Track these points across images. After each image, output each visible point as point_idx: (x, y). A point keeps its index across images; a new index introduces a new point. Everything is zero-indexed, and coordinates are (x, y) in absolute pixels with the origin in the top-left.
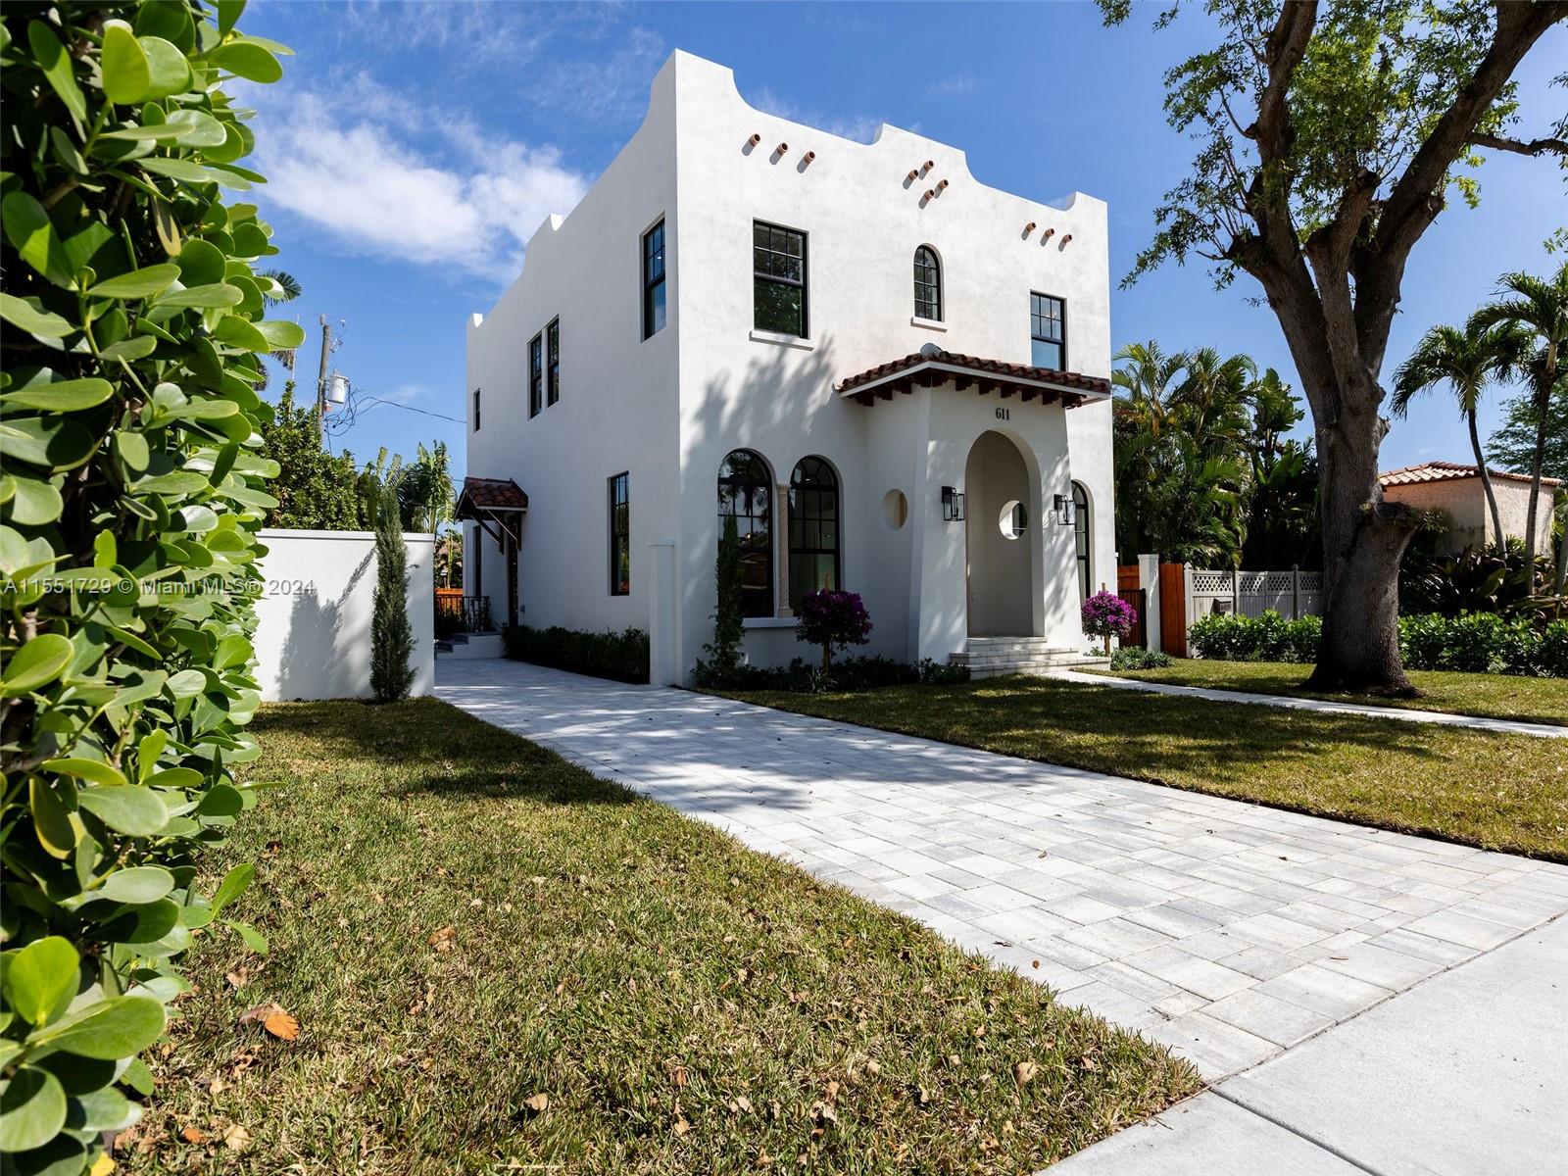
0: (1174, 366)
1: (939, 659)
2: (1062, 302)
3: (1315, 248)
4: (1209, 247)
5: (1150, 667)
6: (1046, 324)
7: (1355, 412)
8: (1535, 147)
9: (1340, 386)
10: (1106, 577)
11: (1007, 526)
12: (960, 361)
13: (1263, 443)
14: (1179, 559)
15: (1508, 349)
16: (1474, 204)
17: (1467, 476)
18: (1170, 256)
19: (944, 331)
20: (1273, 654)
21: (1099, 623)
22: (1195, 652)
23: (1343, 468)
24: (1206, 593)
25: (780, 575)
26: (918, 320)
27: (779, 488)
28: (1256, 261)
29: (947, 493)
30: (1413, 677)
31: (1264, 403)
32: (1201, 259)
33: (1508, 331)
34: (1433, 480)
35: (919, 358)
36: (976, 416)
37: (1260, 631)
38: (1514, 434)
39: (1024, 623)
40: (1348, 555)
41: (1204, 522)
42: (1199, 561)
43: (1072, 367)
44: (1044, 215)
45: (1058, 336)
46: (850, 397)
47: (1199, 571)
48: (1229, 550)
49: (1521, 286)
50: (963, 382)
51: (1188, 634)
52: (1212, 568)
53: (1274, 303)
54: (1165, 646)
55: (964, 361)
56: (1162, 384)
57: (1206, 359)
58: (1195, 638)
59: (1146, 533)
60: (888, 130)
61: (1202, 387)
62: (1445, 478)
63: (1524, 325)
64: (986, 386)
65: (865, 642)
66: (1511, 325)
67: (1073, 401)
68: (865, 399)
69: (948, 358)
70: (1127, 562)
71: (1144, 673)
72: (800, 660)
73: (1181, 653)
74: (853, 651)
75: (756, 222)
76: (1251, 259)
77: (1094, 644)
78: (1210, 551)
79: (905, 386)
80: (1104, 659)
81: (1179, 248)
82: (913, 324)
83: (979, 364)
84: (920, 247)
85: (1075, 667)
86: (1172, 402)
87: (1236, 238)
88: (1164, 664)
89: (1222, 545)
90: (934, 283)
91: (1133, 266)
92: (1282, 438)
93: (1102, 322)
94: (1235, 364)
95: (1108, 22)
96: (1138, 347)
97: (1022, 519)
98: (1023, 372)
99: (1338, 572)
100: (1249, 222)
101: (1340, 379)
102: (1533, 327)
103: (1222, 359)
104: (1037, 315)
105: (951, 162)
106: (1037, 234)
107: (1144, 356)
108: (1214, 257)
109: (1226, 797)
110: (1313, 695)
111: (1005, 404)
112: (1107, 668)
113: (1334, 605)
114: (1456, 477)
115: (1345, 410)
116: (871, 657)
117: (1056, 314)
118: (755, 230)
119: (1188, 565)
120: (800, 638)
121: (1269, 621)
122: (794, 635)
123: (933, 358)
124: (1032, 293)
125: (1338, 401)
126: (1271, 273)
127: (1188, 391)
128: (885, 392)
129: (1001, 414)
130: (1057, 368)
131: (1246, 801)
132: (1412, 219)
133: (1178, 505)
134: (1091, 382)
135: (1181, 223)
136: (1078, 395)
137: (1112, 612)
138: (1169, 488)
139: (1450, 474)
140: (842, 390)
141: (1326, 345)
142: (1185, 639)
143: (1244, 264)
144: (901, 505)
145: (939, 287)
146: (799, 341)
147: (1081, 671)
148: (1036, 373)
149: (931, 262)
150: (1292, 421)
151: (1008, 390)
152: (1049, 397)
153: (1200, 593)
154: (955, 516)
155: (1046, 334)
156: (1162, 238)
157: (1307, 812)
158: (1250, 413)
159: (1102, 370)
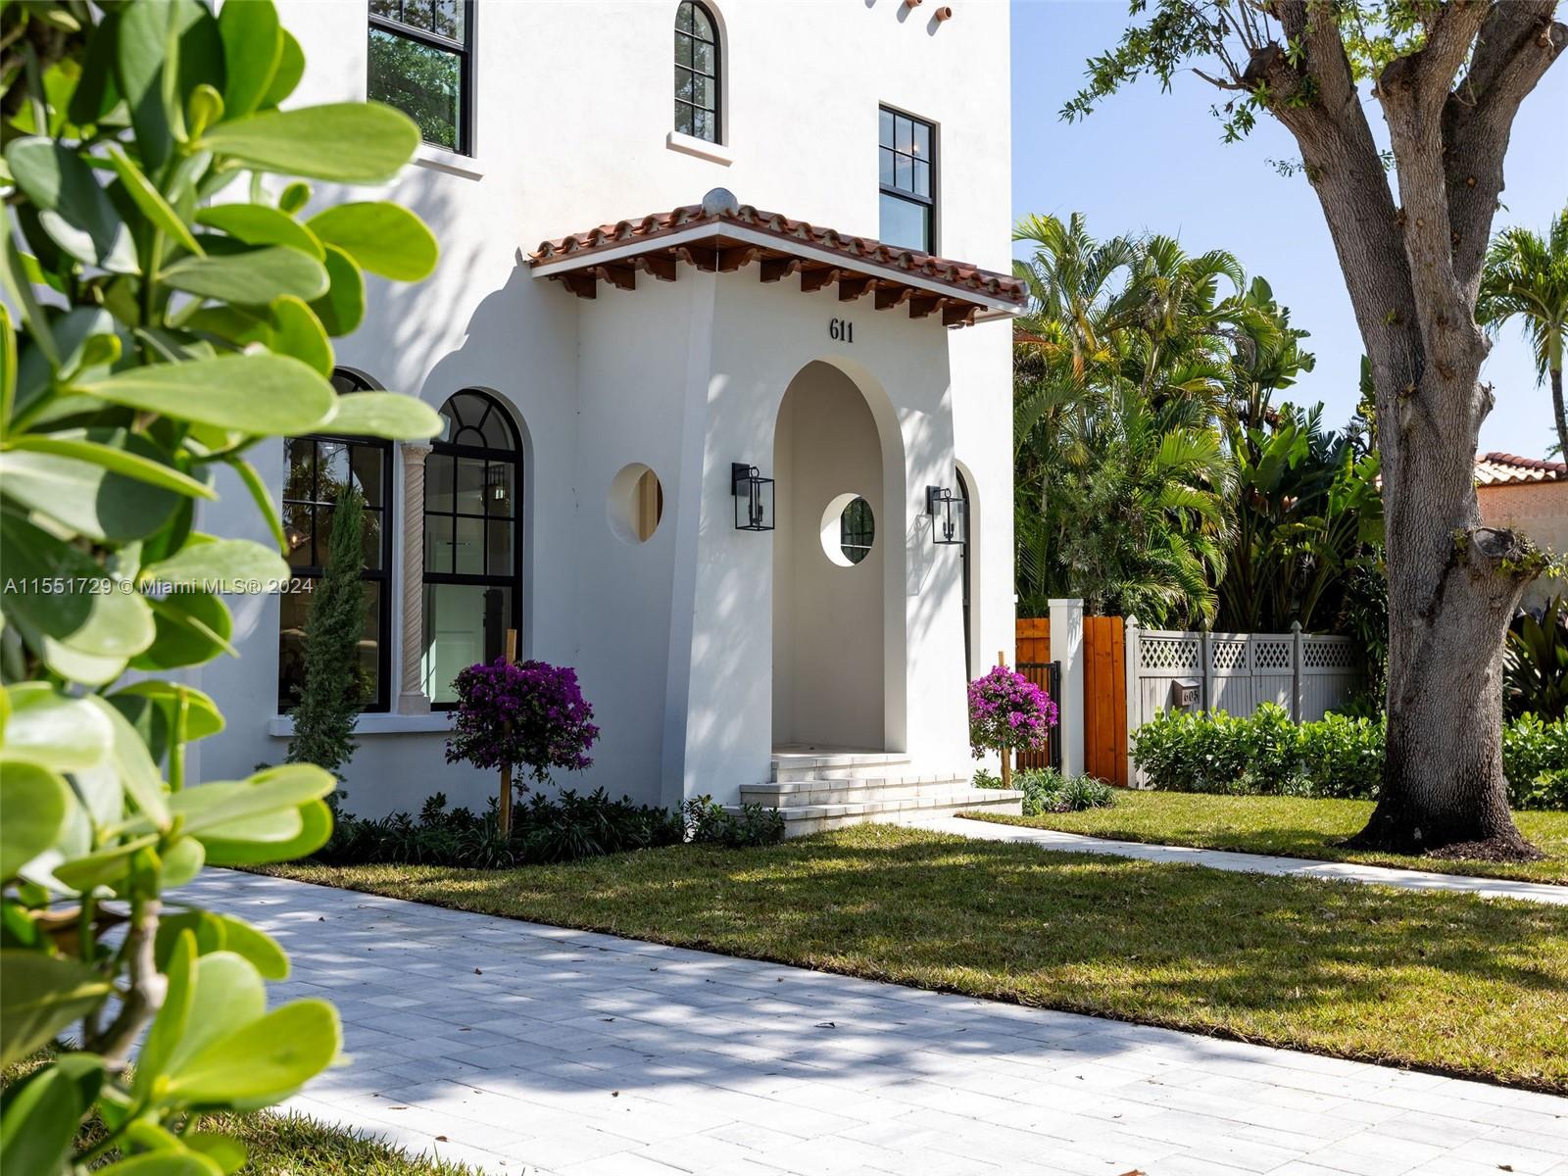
0: (1109, 259)
1: (723, 798)
2: (933, 128)
3: (1393, 91)
4: (1212, 64)
5: (1082, 807)
6: (904, 165)
7: (1444, 371)
9: (1424, 326)
10: (998, 643)
11: (831, 539)
12: (775, 226)
13: (1243, 404)
14: (1115, 608)
17: (1547, 479)
19: (727, 163)
20: (1270, 783)
21: (991, 726)
22: (1140, 776)
23: (1424, 465)
24: (1158, 672)
25: (405, 627)
26: (682, 139)
27: (408, 451)
28: (1289, 98)
29: (740, 476)
30: (1527, 825)
31: (1252, 333)
34: (1497, 484)
35: (700, 216)
36: (794, 332)
37: (1254, 741)
39: (872, 729)
40: (1431, 615)
41: (1159, 542)
42: (1149, 613)
43: (950, 250)
45: (923, 191)
46: (554, 276)
47: (1149, 630)
48: (1195, 593)
50: (774, 266)
51: (1132, 745)
52: (1171, 625)
53: (1316, 174)
54: (1090, 768)
55: (782, 227)
56: (1091, 290)
57: (1163, 253)
58: (1143, 752)
59: (1063, 559)
61: (1157, 302)
62: (1513, 482)
64: (815, 276)
65: (584, 763)
67: (959, 314)
68: (581, 283)
69: (755, 219)
70: (1030, 610)
71: (1074, 818)
72: (441, 800)
73: (1119, 780)
74: (556, 784)
76: (1280, 93)
77: (981, 765)
78: (1170, 594)
79: (662, 264)
80: (1010, 794)
81: (1163, 63)
82: (670, 145)
83: (810, 235)
85: (963, 809)
86: (1107, 326)
87: (1256, 53)
88: (1103, 802)
89: (1186, 583)
90: (710, 69)
91: (1086, 83)
92: (1277, 399)
93: (999, 171)
94: (1213, 264)
96: (1052, 222)
97: (860, 530)
98: (859, 248)
99: (1416, 645)
103: (1189, 253)
104: (890, 149)
107: (1063, 239)
108: (1222, 83)
110: (1377, 857)
111: (847, 311)
112: (1016, 810)
113: (1406, 701)
114: (1529, 481)
115: (1431, 370)
116: (584, 793)
117: (921, 149)
119: (1132, 620)
120: (452, 757)
121: (1269, 722)
122: (442, 749)
123: (728, 217)
124: (883, 107)
125: (1417, 350)
126: (1312, 121)
127: (1131, 309)
128: (622, 273)
129: (840, 331)
130: (917, 243)
132: (1523, 56)
133: (1116, 509)
134: (997, 285)
135: (1168, 17)
136: (972, 306)
137: (1016, 707)
138: (1106, 481)
139: (1521, 474)
140: (534, 264)
141: (1403, 255)
142: (1125, 754)
143: (1269, 101)
144: (653, 499)
145: (718, 78)
146: (460, 162)
147: (977, 818)
148: (885, 255)
149: (704, 29)
150: (1293, 372)
151: (852, 286)
152: (923, 304)
153: (1152, 671)
154: (755, 523)
155: (904, 186)
156: (1135, 39)
158: (1223, 353)
159: (994, 255)
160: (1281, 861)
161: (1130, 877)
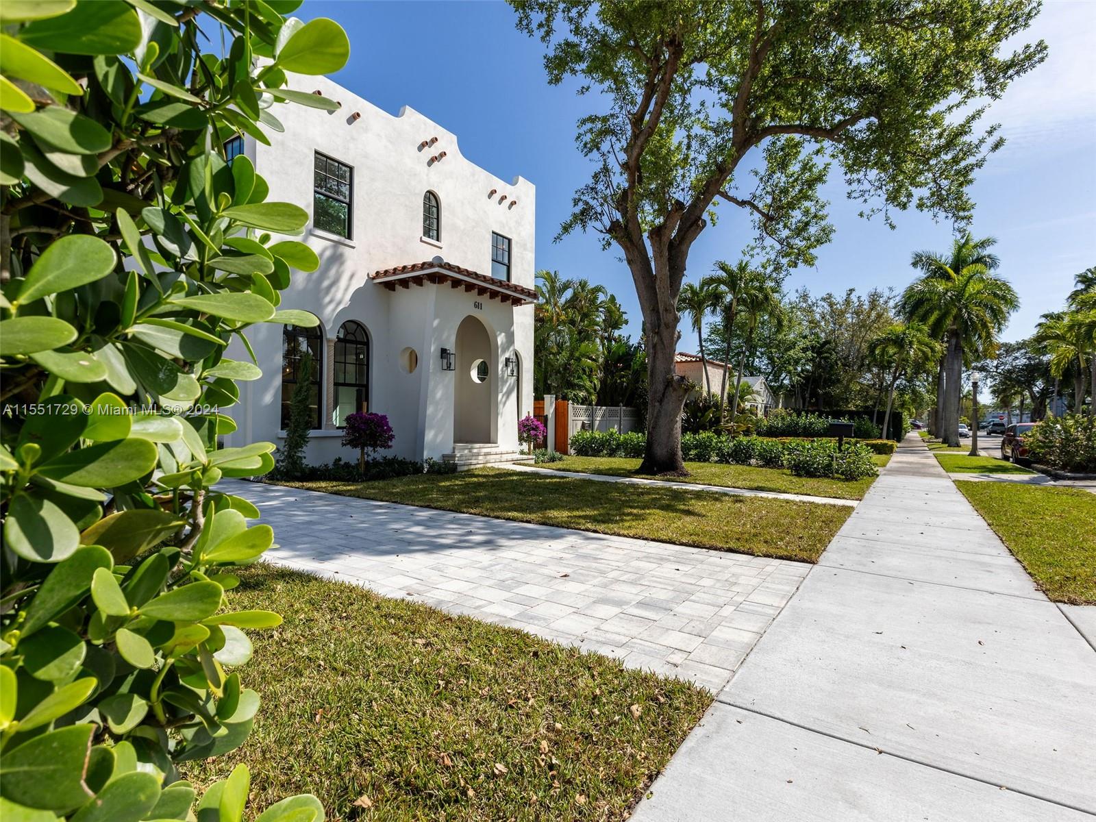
0: (566, 286)
1: (437, 458)
2: (510, 240)
3: (654, 236)
4: (598, 225)
5: (553, 461)
6: (500, 252)
7: (667, 326)
8: (743, 203)
9: (661, 312)
10: (528, 408)
11: (474, 375)
12: (456, 270)
13: (606, 334)
14: (565, 398)
15: (716, 298)
16: (714, 225)
17: (696, 361)
18: (578, 228)
19: (441, 248)
20: (612, 453)
21: (525, 435)
22: (572, 451)
23: (660, 355)
24: (579, 418)
25: (327, 401)
26: (425, 239)
27: (329, 341)
28: (622, 237)
29: (444, 353)
30: (688, 466)
31: (609, 312)
32: (594, 233)
33: (716, 290)
34: (681, 362)
35: (431, 265)
36: (462, 305)
37: (607, 441)
38: (711, 340)
39: (487, 436)
40: (661, 401)
41: (579, 377)
42: (576, 400)
43: (514, 281)
44: (501, 186)
45: (506, 261)
46: (380, 283)
47: (576, 405)
48: (590, 394)
49: (723, 268)
50: (456, 283)
51: (570, 441)
52: (582, 404)
53: (629, 262)
54: (556, 449)
55: (459, 270)
56: (560, 296)
57: (583, 285)
58: (573, 444)
59: (549, 382)
60: (409, 110)
61: (580, 301)
62: (686, 361)
63: (723, 288)
64: (470, 287)
65: (390, 447)
66: (716, 287)
67: (517, 302)
68: (390, 286)
69: (449, 267)
70: (538, 398)
71: (551, 464)
72: (340, 459)
73: (565, 453)
74: (380, 454)
75: (317, 152)
76: (619, 236)
77: (522, 448)
78: (582, 394)
79: (418, 281)
80: (530, 457)
81: (583, 222)
82: (421, 241)
83: (468, 274)
84: (428, 192)
85: (516, 462)
86: (564, 308)
87: (612, 222)
88: (560, 459)
89: (587, 391)
90: (435, 216)
91: (560, 230)
92: (616, 333)
93: (530, 256)
94: (598, 289)
95: (550, 82)
96: (548, 273)
97: (484, 371)
98: (484, 278)
99: (656, 411)
100: (618, 216)
101: (661, 309)
102: (727, 290)
103: (591, 285)
104: (495, 246)
105: (448, 141)
106: (497, 197)
107: (551, 279)
108: (601, 231)
109: (633, 537)
110: (643, 476)
111: (480, 299)
112: (532, 462)
113: (653, 428)
114: (691, 361)
115: (663, 325)
116: (390, 456)
117: (505, 247)
118: (315, 158)
119: (570, 402)
120: (343, 445)
121: (612, 434)
122: (339, 442)
123: (441, 266)
124: (493, 232)
125: (659, 319)
126: (629, 245)
127: (572, 303)
128: (404, 283)
129: (478, 306)
130: (504, 278)
131: (643, 539)
132: (692, 229)
133: (566, 367)
134: (529, 293)
135: (585, 209)
136: (521, 299)
137: (533, 429)
138: (562, 358)
139: (689, 359)
140: (374, 278)
141: (655, 289)
142: (567, 444)
143: (616, 238)
144: (414, 359)
145: (438, 219)
146: (347, 242)
147: (520, 464)
148: (493, 281)
149: (434, 203)
150: (622, 325)
151: (482, 291)
152: (505, 298)
153: (576, 418)
154: (449, 368)
155: (500, 259)
156: (575, 216)
157: (674, 543)
158: (600, 318)
159: (528, 283)
160: (614, 477)
161: (568, 483)
